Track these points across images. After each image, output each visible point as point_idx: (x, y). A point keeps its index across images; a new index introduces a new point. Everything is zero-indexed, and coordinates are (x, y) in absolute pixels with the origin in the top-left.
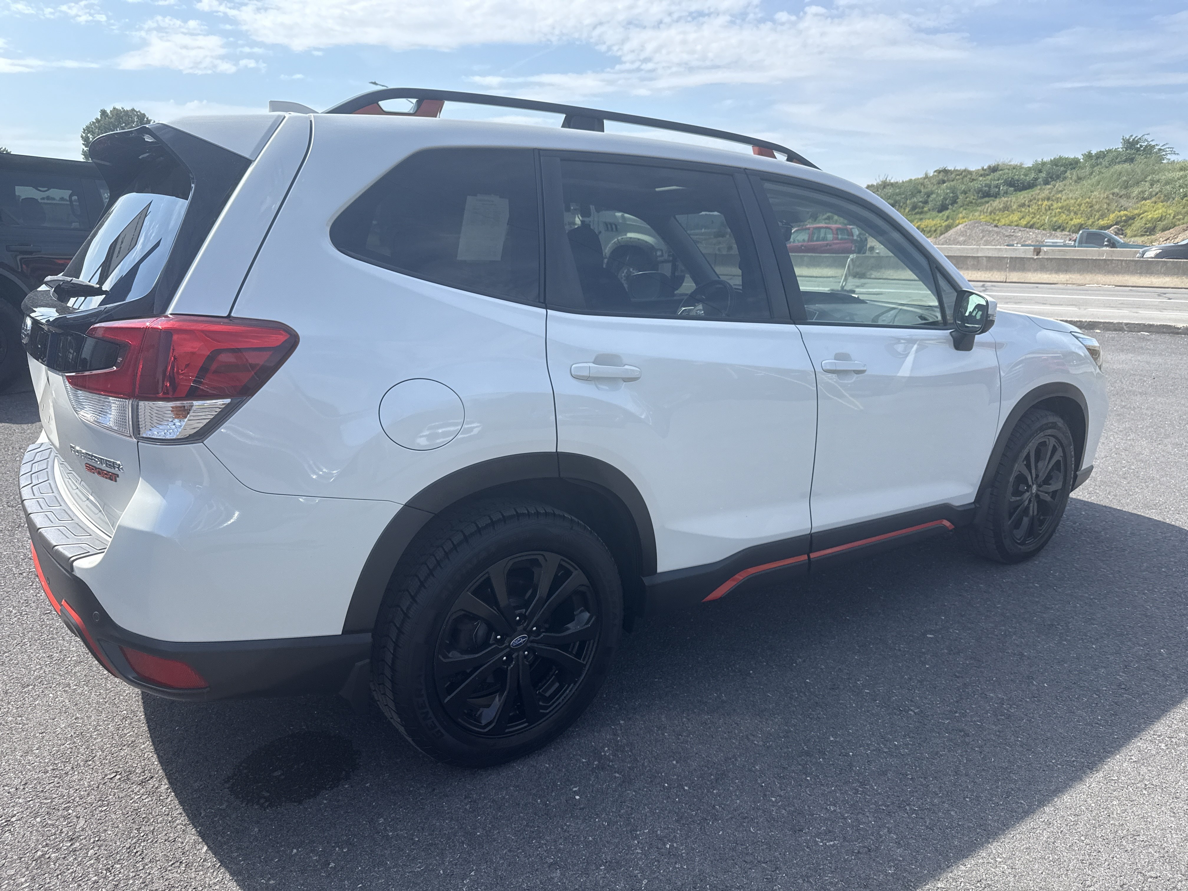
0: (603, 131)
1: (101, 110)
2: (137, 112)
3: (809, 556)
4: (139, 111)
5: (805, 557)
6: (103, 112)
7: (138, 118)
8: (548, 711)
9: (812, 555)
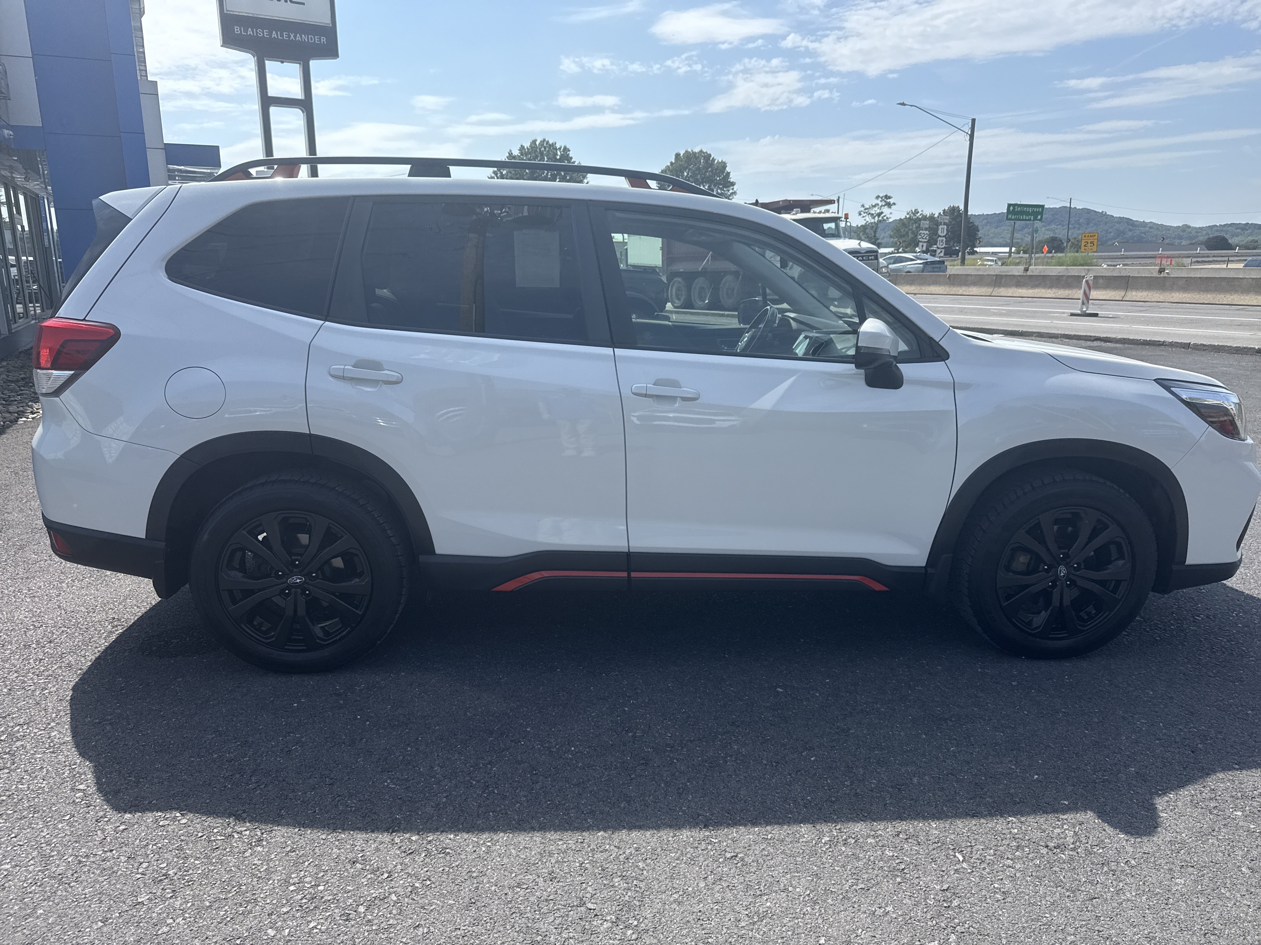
0: (450, 177)
1: (676, 154)
2: (704, 153)
3: (629, 575)
4: (706, 152)
5: (625, 574)
6: (677, 155)
7: (704, 159)
8: (326, 643)
9: (633, 574)
